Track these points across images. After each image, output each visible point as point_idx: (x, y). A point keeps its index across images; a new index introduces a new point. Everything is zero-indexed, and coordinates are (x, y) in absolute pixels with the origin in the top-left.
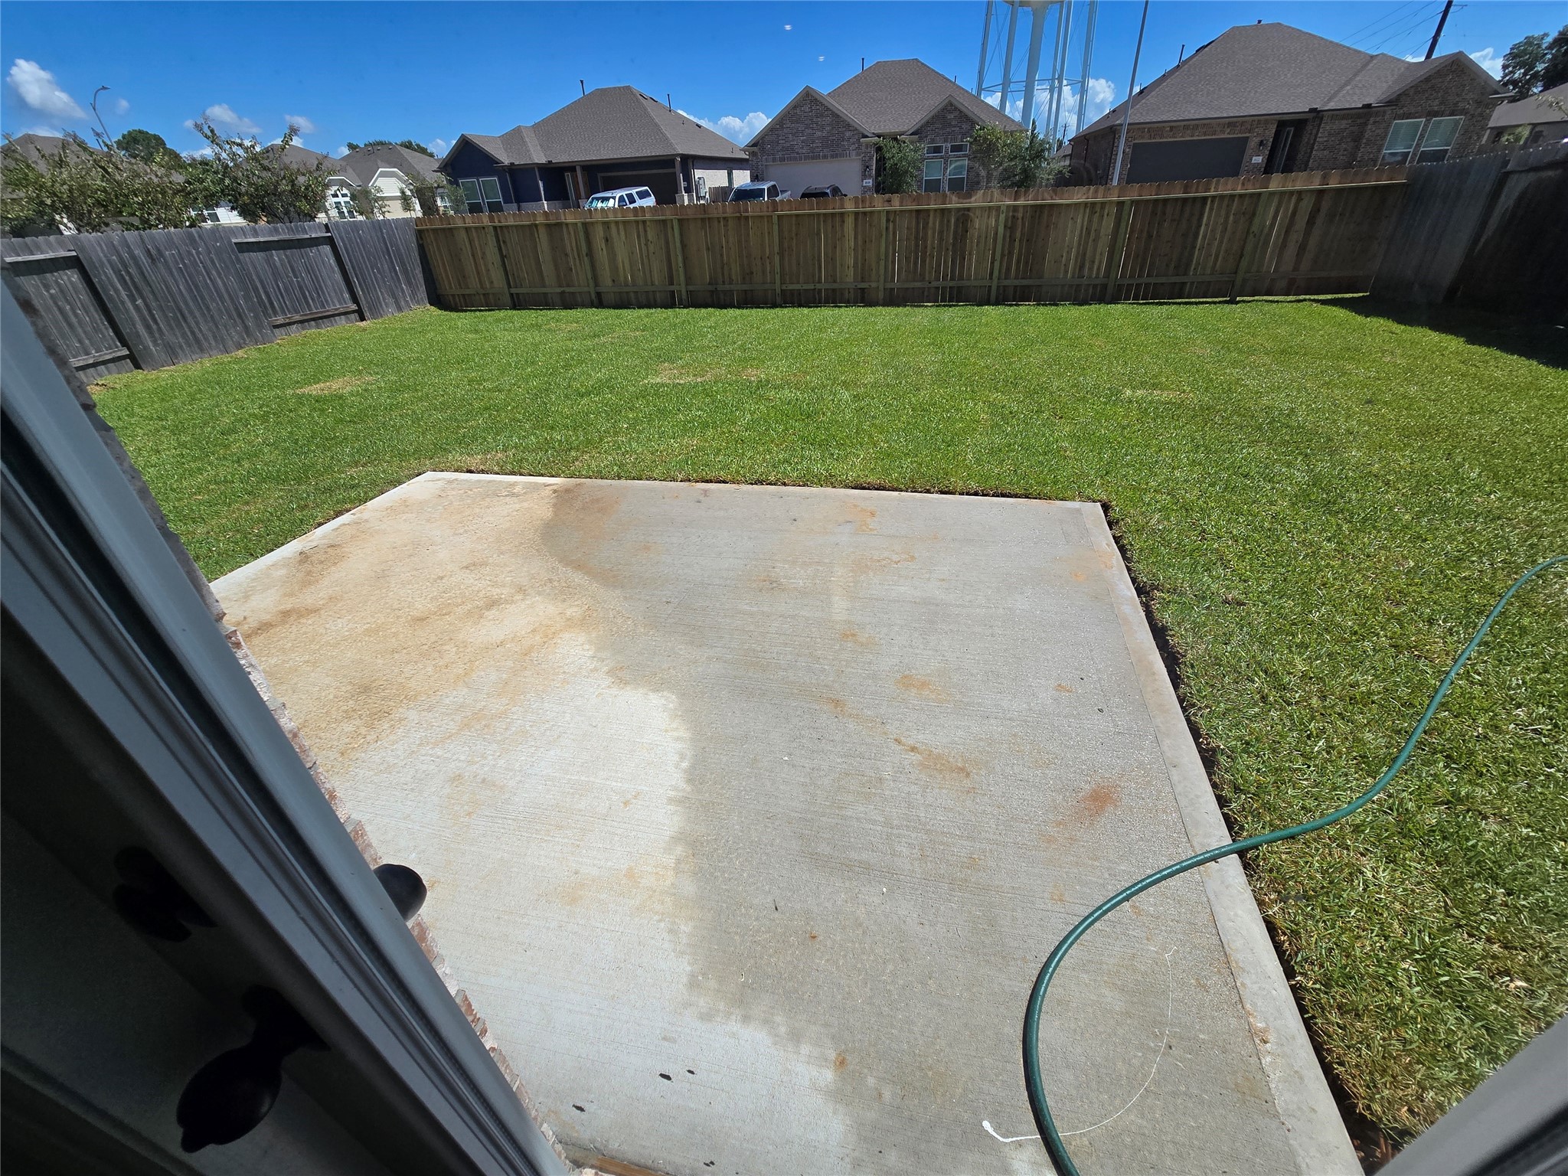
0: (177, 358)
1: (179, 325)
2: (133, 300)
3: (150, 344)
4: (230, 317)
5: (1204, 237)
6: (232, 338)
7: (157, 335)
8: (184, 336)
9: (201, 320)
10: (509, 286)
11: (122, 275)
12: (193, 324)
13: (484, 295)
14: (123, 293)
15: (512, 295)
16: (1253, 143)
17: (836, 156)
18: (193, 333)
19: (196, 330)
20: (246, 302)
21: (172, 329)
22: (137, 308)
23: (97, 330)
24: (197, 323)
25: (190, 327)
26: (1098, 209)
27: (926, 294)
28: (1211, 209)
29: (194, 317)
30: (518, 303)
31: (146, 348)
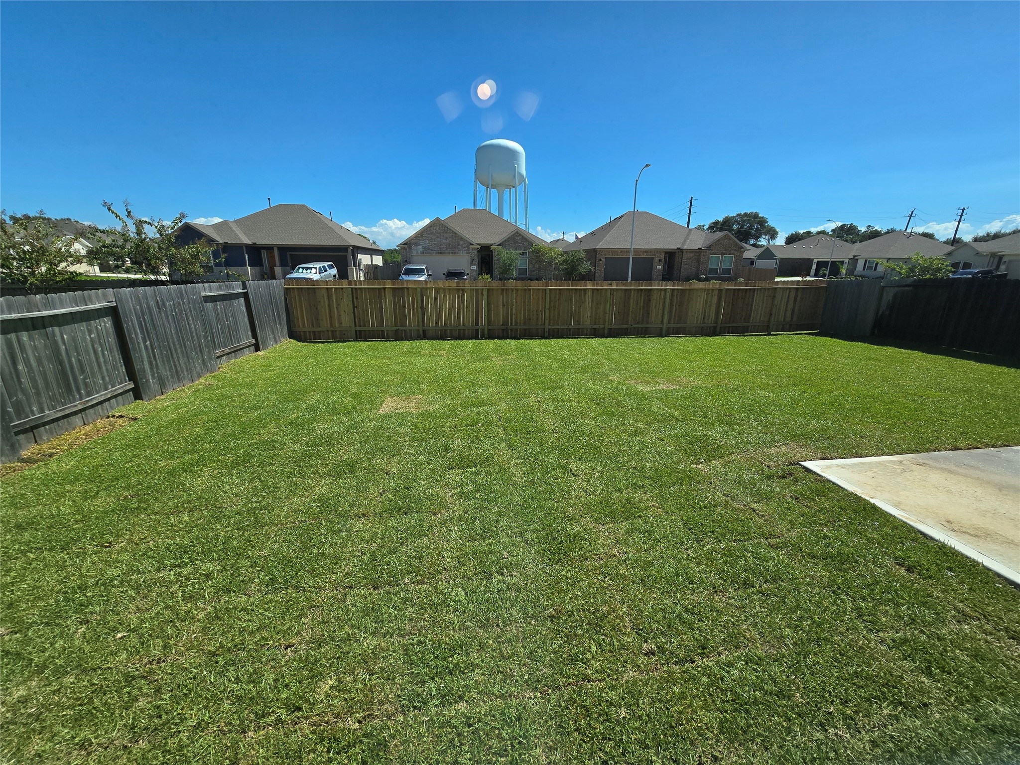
0: (165, 388)
1: (168, 361)
2: (145, 342)
3: (150, 377)
4: (196, 353)
5: (755, 306)
6: (196, 368)
7: (155, 370)
8: (170, 369)
9: (180, 355)
10: (355, 326)
11: (141, 321)
12: (176, 359)
13: (332, 331)
14: (140, 336)
15: (356, 331)
16: (657, 260)
17: (455, 253)
18: (175, 366)
19: (177, 364)
20: (205, 341)
21: (164, 364)
22: (146, 347)
23: (115, 368)
24: (178, 358)
25: (174, 362)
26: (710, 292)
27: (629, 331)
28: (757, 294)
29: (177, 354)
30: (361, 336)
31: (147, 381)
